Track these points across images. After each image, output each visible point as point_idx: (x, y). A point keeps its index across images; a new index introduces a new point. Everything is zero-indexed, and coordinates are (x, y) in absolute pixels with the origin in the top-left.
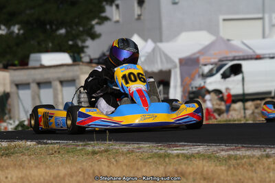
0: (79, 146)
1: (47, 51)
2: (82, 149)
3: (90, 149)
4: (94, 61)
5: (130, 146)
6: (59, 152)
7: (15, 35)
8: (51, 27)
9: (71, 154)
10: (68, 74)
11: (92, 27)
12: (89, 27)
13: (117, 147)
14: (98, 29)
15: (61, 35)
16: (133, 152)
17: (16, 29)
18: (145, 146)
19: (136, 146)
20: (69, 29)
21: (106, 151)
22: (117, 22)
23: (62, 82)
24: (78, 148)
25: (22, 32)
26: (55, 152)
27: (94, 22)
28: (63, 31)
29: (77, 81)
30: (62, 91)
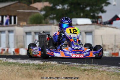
0: (77, 66)
1: (80, 17)
2: (79, 68)
3: (83, 68)
4: (102, 23)
5: (104, 68)
6: (67, 69)
7: (66, 9)
8: (83, 6)
9: (73, 70)
10: (89, 29)
11: (102, 7)
12: (101, 7)
13: (97, 68)
14: (105, 8)
15: (87, 10)
16: (105, 71)
17: (66, 6)
18: (112, 68)
19: (107, 68)
20: (91, 7)
21: (91, 70)
22: (115, 5)
23: (86, 33)
24: (77, 67)
25: (69, 8)
26: (65, 68)
27: (103, 5)
28: (88, 8)
29: (93, 33)
30: (86, 37)
